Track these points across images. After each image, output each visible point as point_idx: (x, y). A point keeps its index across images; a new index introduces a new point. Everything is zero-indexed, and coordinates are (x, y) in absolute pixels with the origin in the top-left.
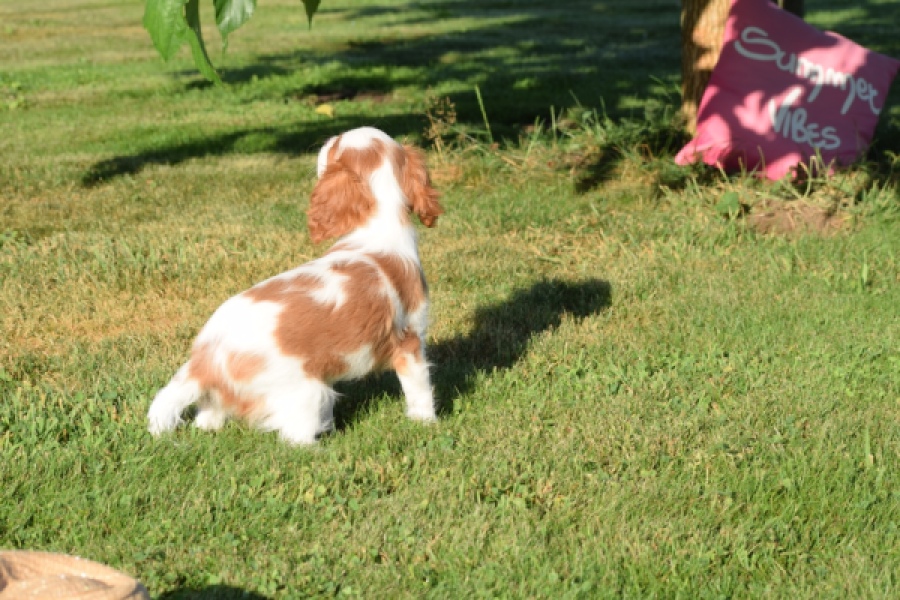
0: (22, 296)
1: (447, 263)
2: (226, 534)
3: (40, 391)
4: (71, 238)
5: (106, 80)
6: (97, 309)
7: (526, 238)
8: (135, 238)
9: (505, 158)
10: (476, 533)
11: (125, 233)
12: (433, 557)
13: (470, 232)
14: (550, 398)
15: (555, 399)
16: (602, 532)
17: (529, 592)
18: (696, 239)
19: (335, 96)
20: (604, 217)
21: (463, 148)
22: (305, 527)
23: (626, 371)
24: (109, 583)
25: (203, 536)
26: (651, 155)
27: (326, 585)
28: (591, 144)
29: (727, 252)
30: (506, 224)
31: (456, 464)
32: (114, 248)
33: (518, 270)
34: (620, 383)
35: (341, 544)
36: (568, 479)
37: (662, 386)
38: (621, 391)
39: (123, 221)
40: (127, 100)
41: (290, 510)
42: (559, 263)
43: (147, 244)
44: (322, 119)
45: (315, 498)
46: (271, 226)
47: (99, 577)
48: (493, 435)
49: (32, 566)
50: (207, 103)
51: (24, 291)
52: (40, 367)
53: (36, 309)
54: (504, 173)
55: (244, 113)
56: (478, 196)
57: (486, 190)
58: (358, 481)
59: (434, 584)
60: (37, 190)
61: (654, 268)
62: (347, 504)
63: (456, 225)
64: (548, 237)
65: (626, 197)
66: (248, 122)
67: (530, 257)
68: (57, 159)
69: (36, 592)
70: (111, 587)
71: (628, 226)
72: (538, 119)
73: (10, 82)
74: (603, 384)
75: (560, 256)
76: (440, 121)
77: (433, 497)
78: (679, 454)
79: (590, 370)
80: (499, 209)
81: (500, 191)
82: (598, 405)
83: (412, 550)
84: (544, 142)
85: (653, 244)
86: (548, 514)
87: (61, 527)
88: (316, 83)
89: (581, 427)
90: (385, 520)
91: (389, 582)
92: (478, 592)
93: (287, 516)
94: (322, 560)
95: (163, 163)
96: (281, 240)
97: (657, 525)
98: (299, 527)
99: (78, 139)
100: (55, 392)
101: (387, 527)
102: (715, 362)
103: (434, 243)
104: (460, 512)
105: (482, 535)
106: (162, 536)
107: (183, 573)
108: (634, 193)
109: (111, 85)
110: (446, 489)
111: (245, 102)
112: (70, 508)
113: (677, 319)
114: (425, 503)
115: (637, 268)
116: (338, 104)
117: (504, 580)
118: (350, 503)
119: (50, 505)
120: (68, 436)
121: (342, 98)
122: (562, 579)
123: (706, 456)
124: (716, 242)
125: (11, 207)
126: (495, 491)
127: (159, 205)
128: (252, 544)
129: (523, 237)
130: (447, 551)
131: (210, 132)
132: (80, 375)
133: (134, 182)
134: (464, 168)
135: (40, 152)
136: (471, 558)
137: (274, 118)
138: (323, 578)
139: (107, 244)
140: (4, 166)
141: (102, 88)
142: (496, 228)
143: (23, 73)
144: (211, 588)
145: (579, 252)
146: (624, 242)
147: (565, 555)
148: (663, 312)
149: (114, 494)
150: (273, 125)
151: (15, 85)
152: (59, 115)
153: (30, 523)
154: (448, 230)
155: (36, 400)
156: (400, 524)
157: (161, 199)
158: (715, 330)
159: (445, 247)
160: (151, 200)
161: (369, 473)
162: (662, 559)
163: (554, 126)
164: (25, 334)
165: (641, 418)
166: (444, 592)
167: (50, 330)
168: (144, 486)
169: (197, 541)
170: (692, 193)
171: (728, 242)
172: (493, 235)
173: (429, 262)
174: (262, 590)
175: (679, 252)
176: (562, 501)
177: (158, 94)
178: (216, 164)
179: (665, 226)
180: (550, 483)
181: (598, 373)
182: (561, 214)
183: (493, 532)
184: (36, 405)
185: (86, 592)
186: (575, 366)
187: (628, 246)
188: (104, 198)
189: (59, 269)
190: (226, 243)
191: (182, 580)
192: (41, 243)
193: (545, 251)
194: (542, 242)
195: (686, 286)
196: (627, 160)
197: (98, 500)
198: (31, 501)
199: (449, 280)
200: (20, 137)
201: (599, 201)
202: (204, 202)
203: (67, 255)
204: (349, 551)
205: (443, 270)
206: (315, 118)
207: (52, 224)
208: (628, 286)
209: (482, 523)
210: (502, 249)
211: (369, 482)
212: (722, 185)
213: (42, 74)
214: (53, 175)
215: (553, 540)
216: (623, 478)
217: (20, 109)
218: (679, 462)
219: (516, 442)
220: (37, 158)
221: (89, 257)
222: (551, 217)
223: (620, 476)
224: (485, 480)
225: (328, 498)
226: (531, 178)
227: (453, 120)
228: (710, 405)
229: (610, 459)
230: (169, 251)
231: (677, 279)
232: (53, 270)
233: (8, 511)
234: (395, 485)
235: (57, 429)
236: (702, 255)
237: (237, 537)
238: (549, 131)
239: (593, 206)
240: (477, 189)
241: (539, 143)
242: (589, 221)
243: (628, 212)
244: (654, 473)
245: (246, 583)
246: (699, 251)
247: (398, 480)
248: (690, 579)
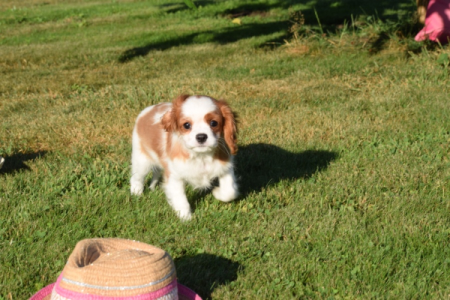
0: (93, 117)
1: (304, 94)
2: (204, 229)
3: (106, 162)
4: (115, 88)
5: (126, 11)
6: (131, 121)
7: (343, 79)
8: (147, 87)
9: (329, 41)
10: (330, 224)
11: (142, 85)
12: (309, 237)
13: (315, 78)
14: (361, 157)
15: (364, 157)
16: (393, 222)
17: (359, 252)
18: (428, 77)
19: (241, 14)
20: (381, 68)
21: (308, 36)
22: (244, 224)
23: (398, 143)
24: (151, 253)
25: (193, 230)
26: (403, 37)
27: (257, 252)
28: (372, 32)
29: (444, 83)
30: (332, 73)
31: (317, 191)
32: (137, 92)
33: (341, 95)
34: (396, 148)
35: (262, 232)
36: (374, 196)
37: (417, 149)
38: (397, 152)
39: (140, 79)
40: (137, 20)
41: (236, 216)
42: (360, 91)
43: (153, 90)
44: (236, 25)
45: (247, 210)
46: (215, 79)
47: (145, 250)
48: (335, 176)
49: (112, 245)
50: (178, 20)
51: (93, 115)
52: (104, 151)
53: (100, 123)
54: (330, 48)
55: (196, 24)
56: (318, 60)
57: (321, 57)
58: (269, 201)
59: (311, 249)
60: (96, 65)
61: (409, 92)
62: (264, 212)
63: (307, 75)
64: (354, 79)
65: (391, 58)
66: (199, 29)
67: (346, 89)
68: (105, 50)
69: (115, 257)
70: (152, 254)
71: (394, 72)
72: (345, 21)
73: (78, 13)
74: (388, 149)
75: (360, 88)
76: (296, 23)
77: (307, 208)
78: (428, 182)
79: (380, 143)
80: (329, 66)
81: (328, 57)
82: (386, 159)
83: (298, 233)
84: (348, 32)
85: (407, 80)
86: (365, 214)
87: (121, 228)
88: (231, 8)
89: (379, 171)
90: (284, 219)
91: (288, 249)
92: (334, 253)
93: (234, 219)
94: (254, 240)
95: (158, 50)
96: (220, 85)
97: (421, 217)
98: (241, 224)
99: (114, 40)
100: (113, 163)
101: (285, 223)
102: (443, 136)
103: (297, 83)
104: (321, 214)
105: (333, 225)
106: (173, 231)
107: (185, 248)
108: (395, 55)
109: (129, 13)
110: (313, 203)
111: (196, 18)
112: (125, 219)
113: (422, 116)
114: (303, 210)
115: (400, 92)
116: (243, 18)
117: (346, 247)
118: (266, 211)
119: (115, 218)
120: (121, 184)
121: (245, 15)
122: (375, 245)
123: (442, 183)
124: (438, 78)
125: (84, 74)
126: (338, 203)
127: (157, 70)
128: (218, 233)
129: (341, 79)
130: (316, 233)
131: (180, 34)
132: (125, 154)
133: (144, 60)
134: (310, 46)
135: (96, 47)
136: (328, 236)
137: (212, 26)
138: (255, 248)
139: (133, 90)
140: (78, 54)
141: (125, 15)
142: (327, 75)
143: (84, 9)
144: (199, 255)
145: (370, 86)
146: (392, 80)
147: (376, 233)
148: (415, 113)
149: (147, 211)
150: (212, 29)
151: (81, 15)
152: (104, 29)
153: (106, 227)
154: (304, 77)
155: (104, 167)
156: (291, 221)
157: (158, 67)
158: (442, 121)
159: (303, 85)
160: (153, 68)
161: (274, 197)
162: (424, 233)
163: (353, 24)
164: (96, 135)
165: (408, 165)
166: (316, 253)
167: (108, 133)
168: (162, 206)
169: (190, 233)
170: (425, 55)
171: (445, 78)
172: (326, 79)
173: (296, 93)
174: (225, 255)
175: (420, 84)
176: (372, 207)
177: (152, 17)
178: (185, 50)
179: (412, 71)
180: (365, 199)
181: (385, 144)
182: (360, 67)
183: (338, 223)
184: (104, 169)
185: (140, 257)
186: (373, 141)
187: (394, 82)
188: (130, 68)
189: (110, 103)
190: (193, 87)
191: (184, 252)
192: (100, 91)
193: (353, 85)
194: (351, 81)
195: (425, 100)
196: (391, 40)
197: (139, 214)
198: (105, 216)
199: (306, 101)
200: (86, 40)
201: (378, 60)
202: (180, 68)
203: (114, 96)
204: (267, 235)
205: (303, 97)
206: (232, 25)
207: (105, 81)
208: (396, 101)
209: (332, 219)
210: (331, 85)
211: (274, 201)
212: (439, 50)
213: (93, 9)
214: (103, 58)
215: (369, 226)
216: (402, 195)
217: (84, 27)
218: (429, 186)
219: (346, 179)
220: (95, 50)
221: (124, 97)
222: (355, 69)
223: (400, 194)
224: (332, 198)
225: (254, 209)
226: (343, 50)
227: (303, 23)
228: (442, 157)
229: (394, 186)
230: (165, 92)
231: (420, 97)
232: (107, 104)
233: (94, 222)
234: (287, 202)
235: (116, 180)
236: (432, 85)
237: (210, 230)
238: (350, 27)
239: (376, 63)
240: (317, 57)
241: (346, 33)
242: (374, 70)
243: (393, 65)
244: (417, 192)
245: (217, 252)
246: (430, 83)
247: (289, 199)
248: (439, 243)
